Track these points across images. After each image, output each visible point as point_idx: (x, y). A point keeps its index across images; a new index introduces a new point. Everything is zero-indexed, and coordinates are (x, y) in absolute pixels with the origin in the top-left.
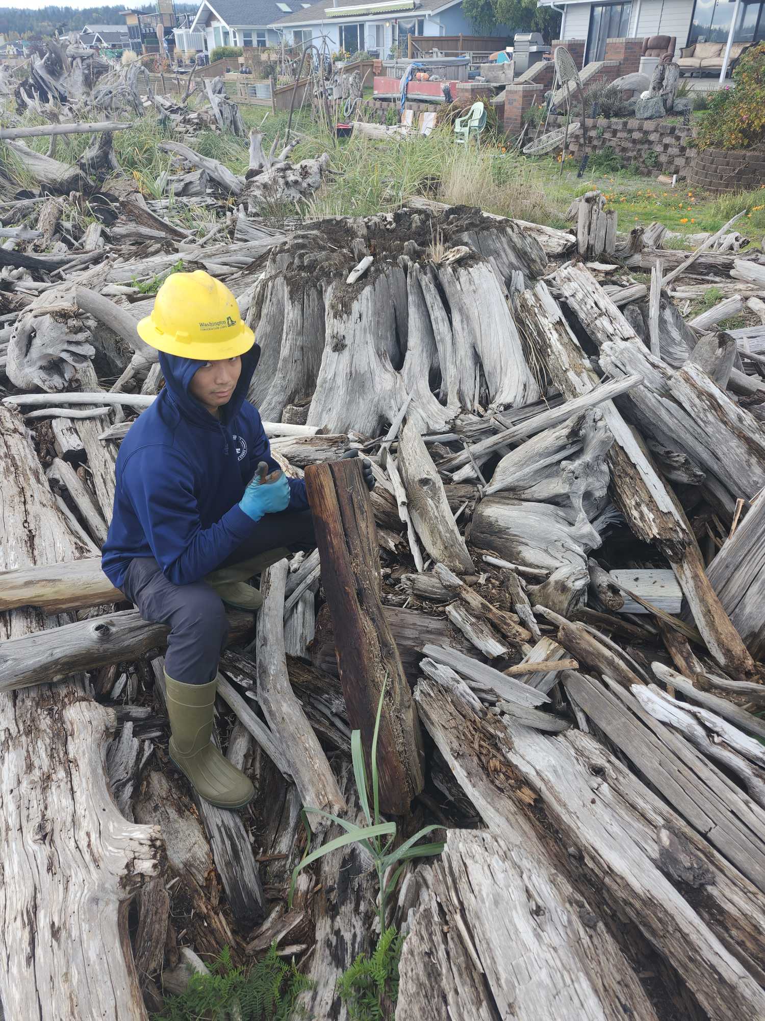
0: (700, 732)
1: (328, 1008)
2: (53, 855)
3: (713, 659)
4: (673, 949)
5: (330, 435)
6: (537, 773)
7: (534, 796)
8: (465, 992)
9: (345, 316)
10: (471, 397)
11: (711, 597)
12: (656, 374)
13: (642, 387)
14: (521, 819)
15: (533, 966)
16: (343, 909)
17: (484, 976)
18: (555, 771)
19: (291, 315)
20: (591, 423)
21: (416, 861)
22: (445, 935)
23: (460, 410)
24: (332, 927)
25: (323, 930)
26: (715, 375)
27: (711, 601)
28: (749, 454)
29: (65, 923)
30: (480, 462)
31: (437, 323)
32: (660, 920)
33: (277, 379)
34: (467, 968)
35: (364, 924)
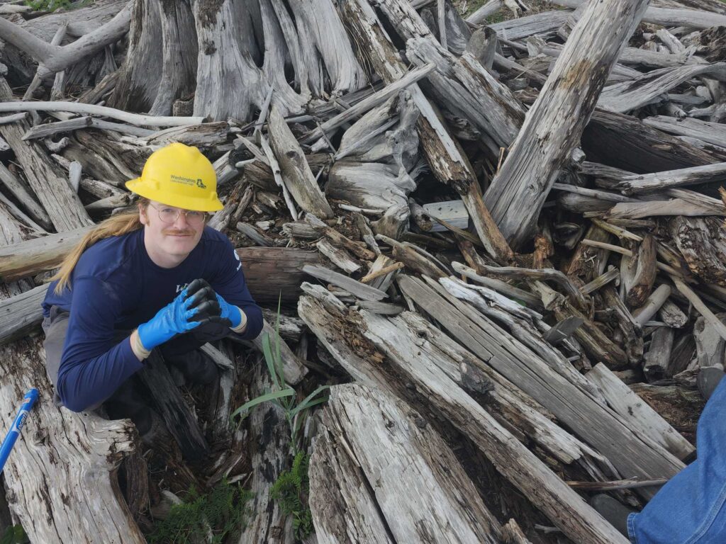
0: (482, 301)
1: (266, 507)
2: (52, 451)
3: (489, 254)
4: (471, 430)
5: (214, 123)
6: (384, 342)
7: (382, 357)
8: (350, 480)
9: (211, 25)
10: (318, 86)
11: (486, 215)
12: (445, 62)
13: (436, 72)
14: (376, 373)
15: (389, 456)
16: (268, 446)
17: (361, 468)
18: (395, 340)
19: (167, 25)
20: (403, 101)
21: (313, 409)
22: (334, 449)
23: (311, 97)
24: (262, 459)
25: (256, 462)
26: (483, 60)
27: (486, 218)
28: (507, 115)
29: (71, 493)
30: (330, 136)
31: (285, 28)
32: (463, 415)
33: (164, 80)
34: (350, 465)
35: (283, 453)
